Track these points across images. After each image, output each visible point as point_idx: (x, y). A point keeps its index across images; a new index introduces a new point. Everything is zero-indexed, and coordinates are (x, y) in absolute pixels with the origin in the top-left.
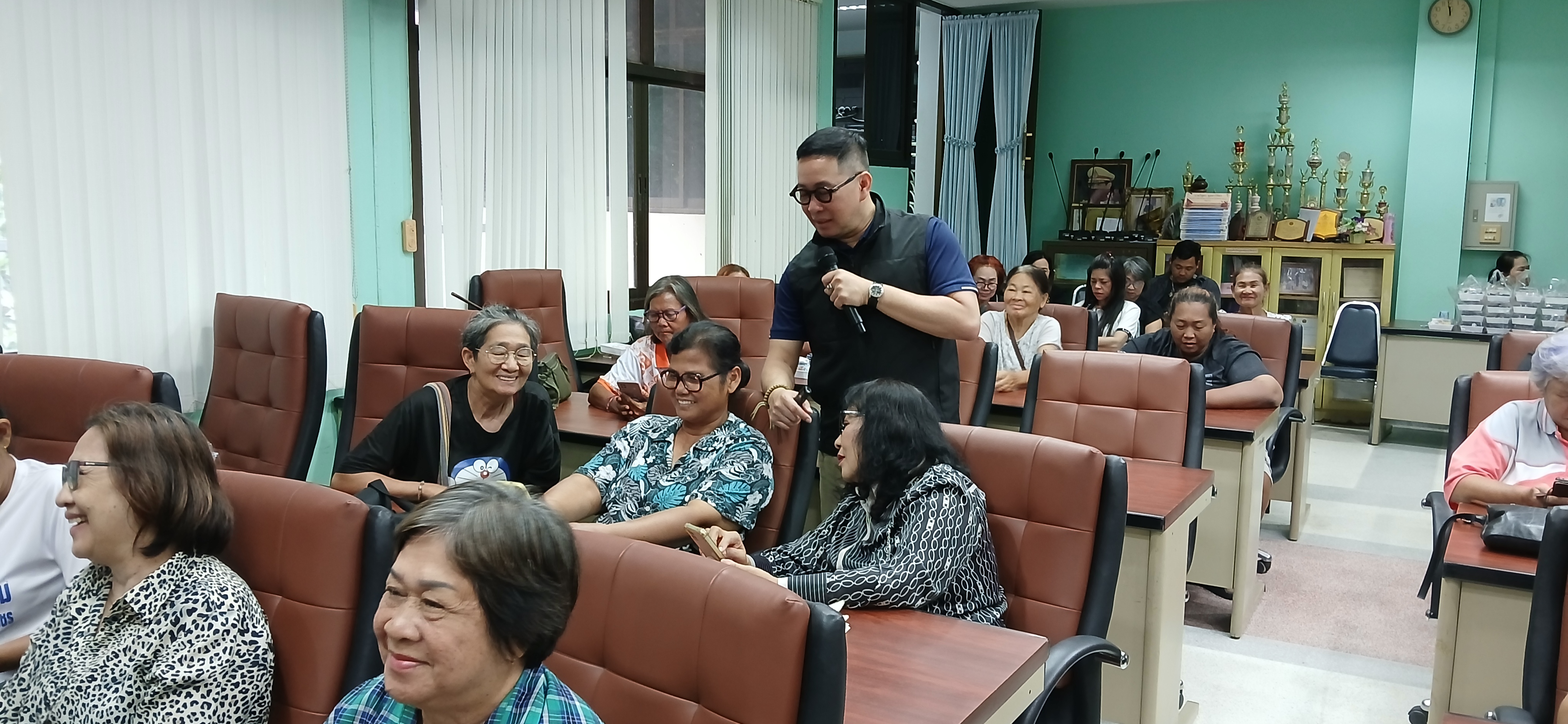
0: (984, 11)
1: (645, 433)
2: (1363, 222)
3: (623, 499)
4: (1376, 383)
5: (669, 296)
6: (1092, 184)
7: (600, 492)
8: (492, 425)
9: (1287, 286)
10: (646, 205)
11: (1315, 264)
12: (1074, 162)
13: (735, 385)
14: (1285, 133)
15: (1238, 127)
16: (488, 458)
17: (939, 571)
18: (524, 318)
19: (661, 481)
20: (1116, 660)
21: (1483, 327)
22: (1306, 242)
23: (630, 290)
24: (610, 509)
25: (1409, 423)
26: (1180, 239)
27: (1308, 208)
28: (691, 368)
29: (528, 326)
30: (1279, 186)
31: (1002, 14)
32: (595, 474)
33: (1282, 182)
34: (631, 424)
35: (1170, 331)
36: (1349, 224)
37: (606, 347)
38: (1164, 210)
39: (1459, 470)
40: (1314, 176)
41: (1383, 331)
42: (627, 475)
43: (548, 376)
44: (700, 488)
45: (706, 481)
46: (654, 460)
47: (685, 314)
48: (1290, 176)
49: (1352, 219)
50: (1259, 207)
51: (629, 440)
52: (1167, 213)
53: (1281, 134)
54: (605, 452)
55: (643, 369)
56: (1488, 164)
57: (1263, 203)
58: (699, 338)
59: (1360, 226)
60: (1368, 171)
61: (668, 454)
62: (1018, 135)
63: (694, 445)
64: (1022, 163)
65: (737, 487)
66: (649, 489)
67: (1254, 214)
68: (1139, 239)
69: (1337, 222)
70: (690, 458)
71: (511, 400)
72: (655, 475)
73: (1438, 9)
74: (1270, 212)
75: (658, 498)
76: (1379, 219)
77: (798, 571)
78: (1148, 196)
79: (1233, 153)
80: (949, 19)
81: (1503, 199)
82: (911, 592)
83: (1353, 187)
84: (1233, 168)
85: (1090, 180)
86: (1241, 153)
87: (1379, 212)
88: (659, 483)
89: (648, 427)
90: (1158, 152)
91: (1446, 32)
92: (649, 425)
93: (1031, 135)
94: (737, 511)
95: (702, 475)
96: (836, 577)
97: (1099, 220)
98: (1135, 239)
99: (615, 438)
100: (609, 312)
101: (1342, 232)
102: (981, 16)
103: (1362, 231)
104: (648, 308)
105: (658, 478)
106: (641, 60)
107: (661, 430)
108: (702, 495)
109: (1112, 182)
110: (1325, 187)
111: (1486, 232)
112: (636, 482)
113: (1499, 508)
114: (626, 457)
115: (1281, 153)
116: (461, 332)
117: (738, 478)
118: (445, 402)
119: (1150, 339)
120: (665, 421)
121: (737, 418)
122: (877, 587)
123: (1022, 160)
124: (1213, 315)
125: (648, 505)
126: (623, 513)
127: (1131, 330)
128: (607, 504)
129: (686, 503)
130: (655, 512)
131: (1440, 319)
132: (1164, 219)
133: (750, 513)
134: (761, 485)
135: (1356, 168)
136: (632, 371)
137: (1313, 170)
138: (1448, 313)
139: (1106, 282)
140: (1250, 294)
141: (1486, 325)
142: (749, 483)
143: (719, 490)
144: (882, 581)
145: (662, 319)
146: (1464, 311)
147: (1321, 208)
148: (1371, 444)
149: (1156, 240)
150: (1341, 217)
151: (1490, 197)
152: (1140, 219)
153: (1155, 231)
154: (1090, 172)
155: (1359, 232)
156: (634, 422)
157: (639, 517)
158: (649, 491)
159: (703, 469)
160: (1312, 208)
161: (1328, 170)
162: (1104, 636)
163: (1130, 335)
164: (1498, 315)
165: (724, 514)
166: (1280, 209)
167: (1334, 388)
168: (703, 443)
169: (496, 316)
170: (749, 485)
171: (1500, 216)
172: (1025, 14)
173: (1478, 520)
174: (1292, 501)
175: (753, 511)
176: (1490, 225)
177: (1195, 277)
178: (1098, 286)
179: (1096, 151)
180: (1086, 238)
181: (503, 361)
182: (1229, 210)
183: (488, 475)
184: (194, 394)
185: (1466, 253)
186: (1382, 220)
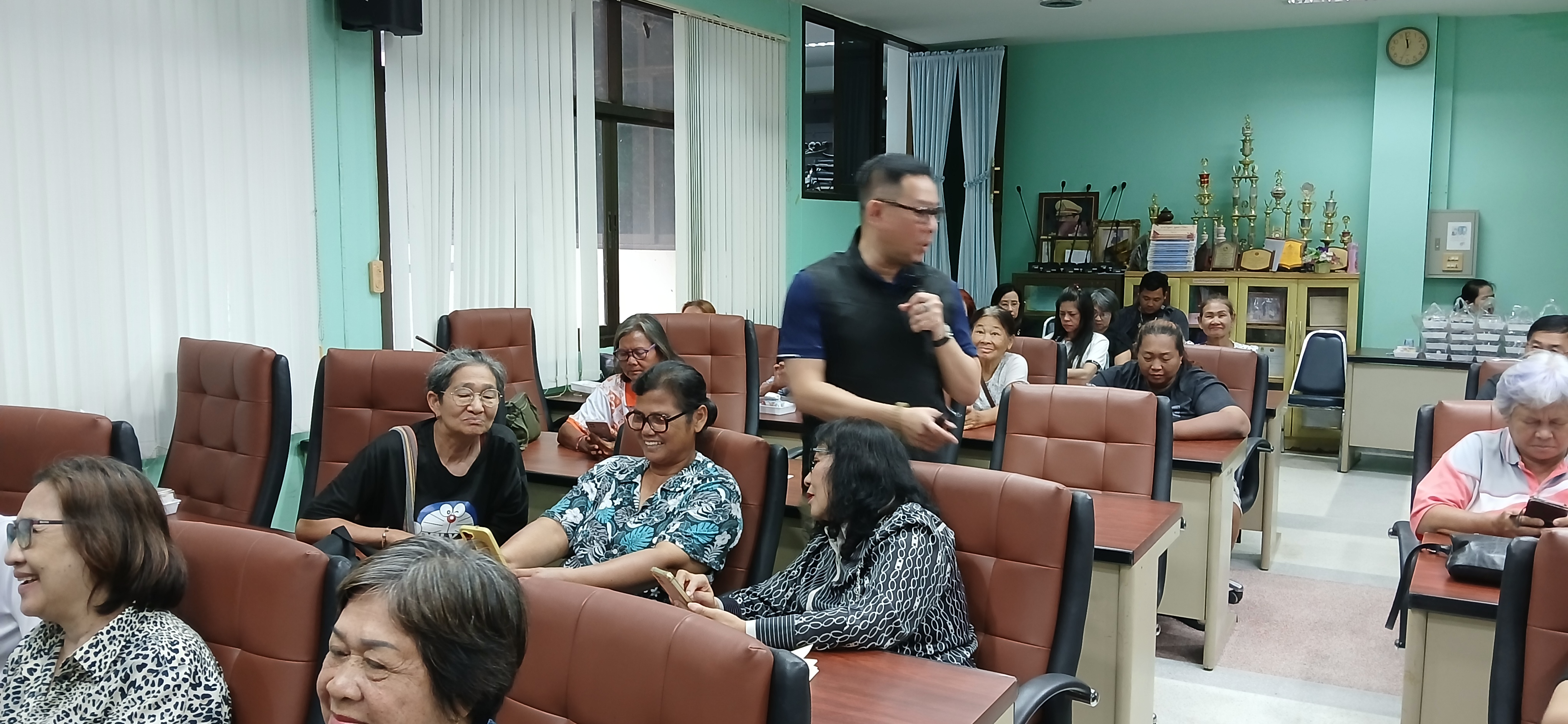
0: (951, 47)
1: (611, 475)
2: (1327, 252)
3: (590, 542)
4: (1344, 411)
5: (638, 335)
6: (1060, 217)
7: (567, 535)
8: (459, 469)
9: (1254, 315)
10: (616, 242)
11: (1282, 293)
12: (1041, 195)
13: (701, 424)
14: (1249, 164)
15: (1203, 159)
16: (455, 502)
17: (907, 612)
18: (489, 360)
19: (628, 524)
20: (1086, 697)
21: (1447, 355)
22: (1271, 271)
23: (601, 327)
24: (578, 552)
25: (1378, 450)
26: (1148, 271)
27: (1273, 239)
28: (656, 409)
29: (494, 367)
30: (1244, 217)
31: (968, 51)
32: (562, 517)
33: (1247, 213)
34: (598, 466)
35: (1137, 363)
36: (1313, 253)
37: (576, 384)
38: (1130, 241)
39: (1424, 501)
40: (1278, 207)
41: (1350, 359)
42: (594, 518)
43: (517, 416)
44: (668, 530)
45: (673, 522)
46: (621, 502)
47: (655, 352)
48: (1255, 207)
49: (1317, 249)
50: (1225, 238)
51: (596, 482)
52: (1134, 245)
53: (1245, 166)
54: (572, 495)
55: (613, 408)
56: (1449, 193)
57: (1229, 234)
58: (664, 378)
59: (1325, 256)
60: (1331, 201)
61: (635, 495)
62: (986, 170)
63: (661, 486)
64: (990, 196)
65: (705, 528)
66: (616, 532)
67: (1220, 244)
68: (1107, 270)
69: (1302, 252)
70: (658, 499)
71: (477, 443)
72: (622, 517)
73: (1396, 42)
74: (1236, 243)
75: (626, 541)
76: (1343, 248)
77: (768, 613)
78: (1116, 228)
79: (1198, 185)
80: (916, 56)
81: (1464, 227)
82: (880, 632)
83: (1317, 217)
84: (1198, 200)
85: (1058, 212)
86: (1206, 185)
87: (1343, 242)
88: (627, 526)
89: (615, 468)
90: (1124, 185)
91: (1403, 63)
92: (616, 466)
93: (998, 169)
94: (706, 552)
95: (670, 516)
96: (804, 619)
97: (1068, 252)
98: (1104, 270)
99: (582, 481)
100: (579, 350)
101: (1307, 262)
102: (948, 53)
103: (1326, 261)
104: (618, 347)
105: (625, 520)
106: (610, 99)
107: (628, 471)
108: (669, 537)
109: (1080, 214)
110: (1289, 217)
111: (1449, 260)
112: (603, 525)
113: (1463, 537)
114: (593, 499)
115: (1245, 184)
116: (426, 376)
117: (706, 519)
118: (411, 446)
119: (1118, 371)
120: (633, 462)
121: (705, 458)
122: (845, 628)
123: (991, 193)
124: (1179, 347)
125: (616, 548)
126: (590, 556)
127: (1101, 362)
128: (574, 548)
129: (653, 545)
130: (622, 554)
131: (1405, 347)
132: (1131, 251)
133: (719, 554)
134: (730, 525)
135: (1319, 198)
136: (601, 410)
137: (1277, 201)
138: (1413, 341)
139: (1074, 315)
140: (1219, 324)
141: (1450, 352)
142: (718, 523)
143: (687, 531)
144: (851, 622)
145: (632, 358)
146: (1428, 339)
147: (1286, 238)
148: (1339, 471)
149: (1124, 272)
150: (1306, 247)
151: (1452, 226)
152: (1108, 251)
153: (1122, 263)
154: (1058, 205)
155: (1323, 262)
156: (601, 464)
157: (607, 560)
158: (617, 534)
159: (671, 510)
160: (1277, 239)
161: (1291, 201)
162: (1073, 674)
163: (1099, 366)
164: (1462, 342)
165: (692, 555)
166: (1245, 240)
167: (1303, 416)
168: (670, 483)
169: (462, 359)
170: (717, 525)
171: (1462, 244)
172: (991, 50)
173: (1443, 550)
174: (1262, 530)
175: (722, 552)
176: (1452, 253)
177: (1163, 307)
178: (1067, 318)
179: (1063, 184)
180: (1055, 270)
181: (469, 404)
182: (1195, 241)
183: (455, 519)
184: (156, 439)
185: (1429, 281)
186: (1345, 249)
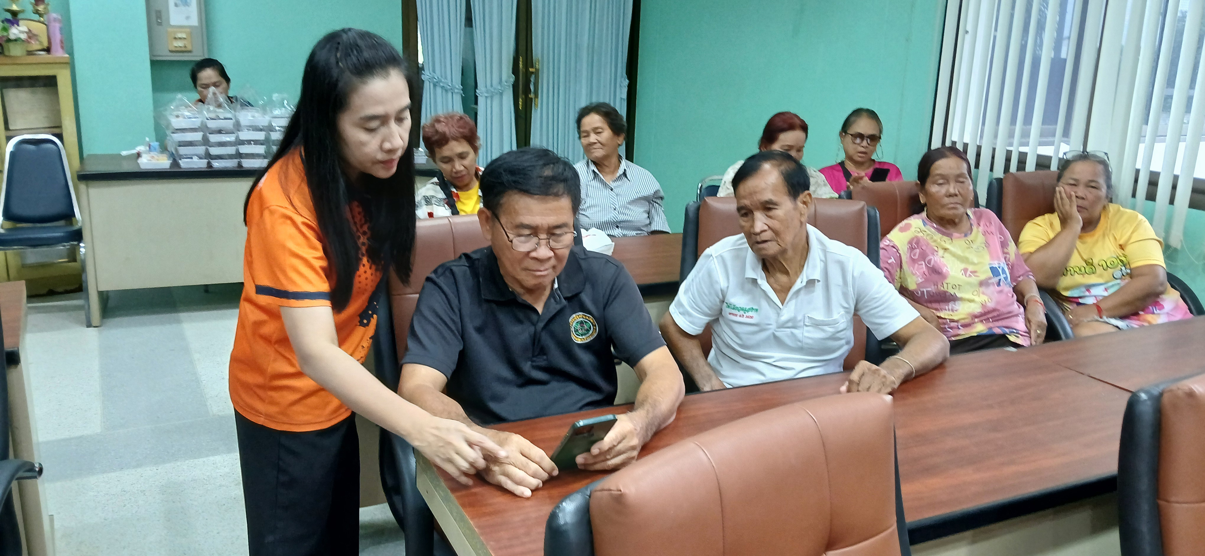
4: (82, 245)
21: (206, 161)
59: (16, 31)
76: (40, 21)
87: (37, 12)
103: (20, 38)
111: (175, 38)
131: (151, 155)
141: (209, 156)
146: (180, 141)
148: (92, 327)
155: (16, 40)
164: (222, 144)
171: (188, 18)
176: (178, 30)
185: (155, 64)
186: (43, 23)
